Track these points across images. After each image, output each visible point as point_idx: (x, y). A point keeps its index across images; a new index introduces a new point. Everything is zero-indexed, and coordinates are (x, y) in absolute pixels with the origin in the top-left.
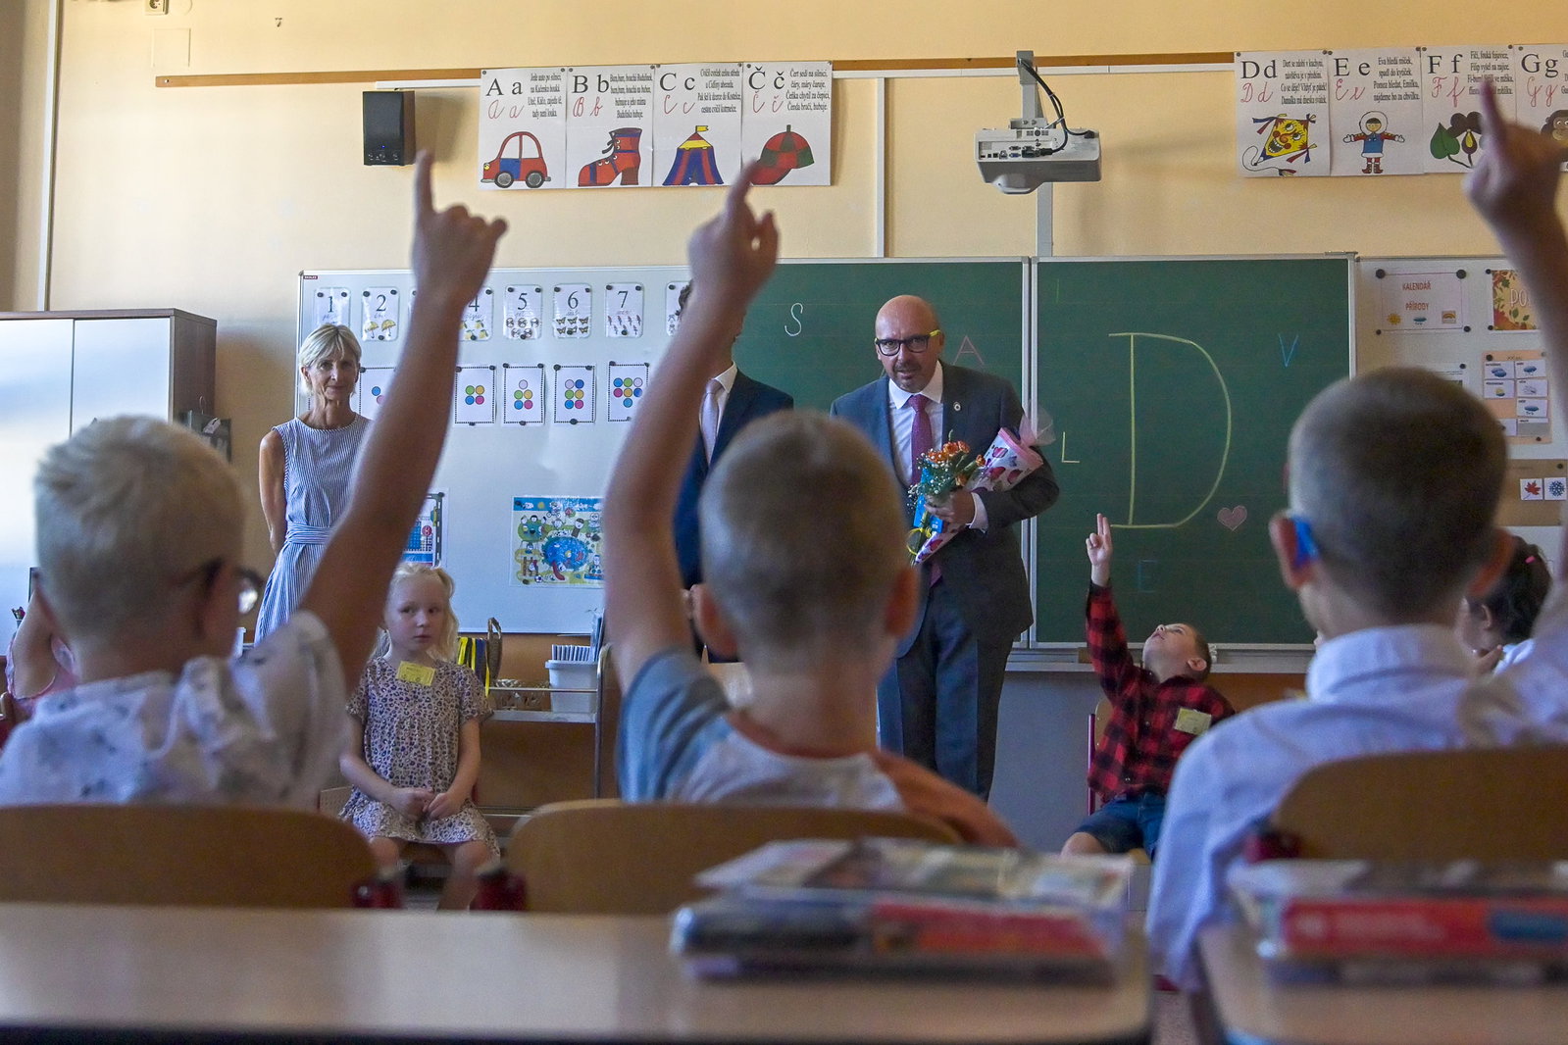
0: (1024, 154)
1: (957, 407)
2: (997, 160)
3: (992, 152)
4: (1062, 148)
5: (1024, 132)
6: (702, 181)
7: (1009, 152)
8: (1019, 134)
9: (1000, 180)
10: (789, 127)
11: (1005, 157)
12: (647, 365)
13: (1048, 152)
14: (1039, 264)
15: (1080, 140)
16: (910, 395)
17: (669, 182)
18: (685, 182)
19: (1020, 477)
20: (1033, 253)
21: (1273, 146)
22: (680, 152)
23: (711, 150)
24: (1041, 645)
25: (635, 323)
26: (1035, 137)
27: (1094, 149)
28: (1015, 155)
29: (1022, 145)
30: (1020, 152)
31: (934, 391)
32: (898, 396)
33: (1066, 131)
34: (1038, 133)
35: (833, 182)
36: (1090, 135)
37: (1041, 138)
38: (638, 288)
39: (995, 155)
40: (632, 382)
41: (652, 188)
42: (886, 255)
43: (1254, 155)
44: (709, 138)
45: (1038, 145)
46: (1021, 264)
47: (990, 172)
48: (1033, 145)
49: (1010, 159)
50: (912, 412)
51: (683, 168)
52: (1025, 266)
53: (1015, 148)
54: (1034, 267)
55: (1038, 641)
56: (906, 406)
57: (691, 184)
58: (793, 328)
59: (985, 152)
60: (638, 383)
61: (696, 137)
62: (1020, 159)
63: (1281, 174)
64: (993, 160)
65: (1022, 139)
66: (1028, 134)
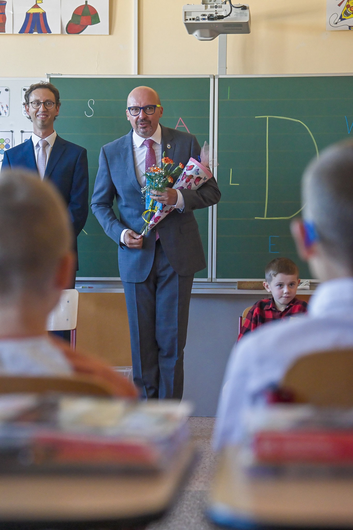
0: (209, 18)
1: (169, 146)
2: (194, 22)
3: (192, 17)
4: (229, 15)
5: (209, 6)
6: (40, 31)
7: (201, 17)
8: (206, 8)
9: (197, 33)
10: (86, 2)
11: (198, 20)
12: (12, 132)
13: (221, 17)
14: (219, 79)
15: (239, 10)
16: (145, 139)
17: (22, 31)
18: (31, 32)
19: (202, 182)
20: (216, 73)
21: (346, 14)
22: (28, 15)
23: (44, 14)
24: (219, 280)
25: (5, 108)
26: (214, 9)
27: (246, 15)
28: (204, 19)
29: (208, 14)
30: (206, 17)
31: (157, 137)
32: (138, 140)
33: (231, 6)
34: (216, 7)
35: (110, 33)
36: (244, 8)
37: (218, 9)
38: (7, 90)
39: (194, 19)
40: (4, 141)
41: (13, 34)
42: (139, 73)
43: (336, 18)
44: (44, 7)
45: (216, 13)
46: (209, 79)
47: (191, 28)
48: (214, 13)
49: (201, 21)
50: (146, 149)
51: (29, 24)
52: (212, 80)
53: (204, 15)
54: (217, 81)
55: (217, 278)
56: (143, 145)
57: (34, 33)
58: (89, 113)
59: (188, 17)
60: (7, 141)
61: (36, 6)
62: (207, 21)
63: (350, 29)
64: (192, 21)
65: (208, 10)
66: (211, 7)
